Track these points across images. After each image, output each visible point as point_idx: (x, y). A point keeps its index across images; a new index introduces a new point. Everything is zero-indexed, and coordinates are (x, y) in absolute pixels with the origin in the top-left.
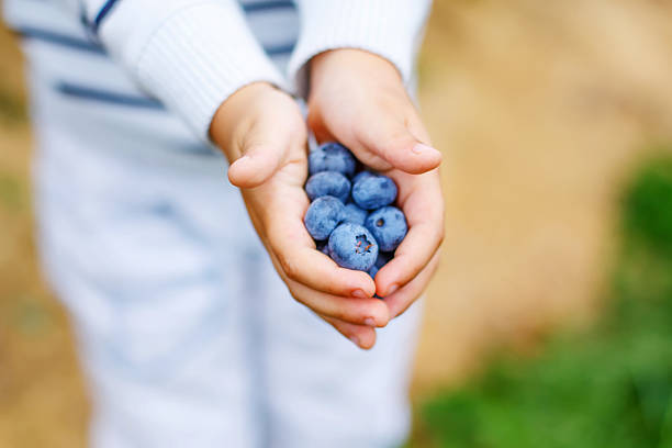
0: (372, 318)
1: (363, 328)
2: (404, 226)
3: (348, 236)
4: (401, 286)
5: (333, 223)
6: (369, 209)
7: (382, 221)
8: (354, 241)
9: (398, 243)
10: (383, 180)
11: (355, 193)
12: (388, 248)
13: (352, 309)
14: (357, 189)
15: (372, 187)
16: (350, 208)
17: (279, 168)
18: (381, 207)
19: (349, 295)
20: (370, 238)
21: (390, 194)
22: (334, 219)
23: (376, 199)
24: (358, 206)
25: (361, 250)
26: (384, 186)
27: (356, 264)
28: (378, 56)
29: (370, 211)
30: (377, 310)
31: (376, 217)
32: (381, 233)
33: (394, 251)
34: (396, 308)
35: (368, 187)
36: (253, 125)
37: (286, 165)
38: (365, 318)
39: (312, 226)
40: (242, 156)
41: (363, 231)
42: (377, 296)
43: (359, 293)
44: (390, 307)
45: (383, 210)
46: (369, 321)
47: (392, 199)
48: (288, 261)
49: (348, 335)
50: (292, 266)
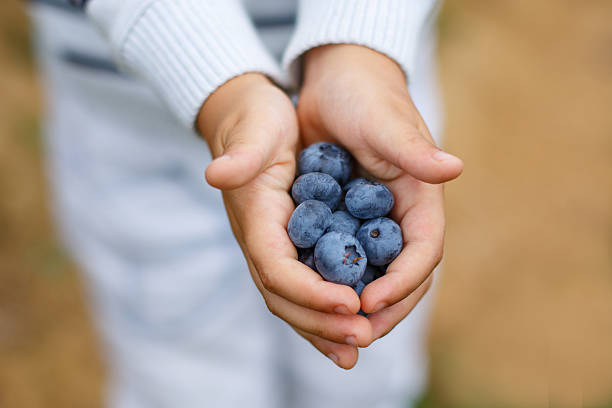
0: (354, 336)
1: (343, 347)
2: (400, 241)
3: (336, 245)
4: (389, 304)
5: (320, 232)
6: (362, 219)
7: (377, 233)
8: (343, 251)
9: (392, 257)
10: (380, 188)
11: (347, 200)
12: (380, 262)
13: (333, 325)
14: (351, 196)
15: (367, 194)
16: (340, 216)
17: (262, 169)
18: (377, 217)
19: (332, 310)
20: (360, 250)
21: (386, 204)
22: (321, 227)
23: (370, 208)
24: (350, 215)
25: (348, 261)
26: (380, 195)
27: (342, 276)
28: (384, 55)
29: (362, 221)
30: (360, 328)
31: (371, 227)
32: (375, 245)
33: (387, 266)
34: (381, 328)
35: (364, 194)
36: (239, 121)
37: (271, 166)
38: (346, 336)
39: (296, 235)
40: (224, 153)
41: (353, 241)
42: (362, 312)
43: (342, 309)
44: (374, 326)
45: (379, 220)
46: (350, 340)
47: (388, 209)
48: (266, 271)
49: (326, 353)
50: (270, 277)
